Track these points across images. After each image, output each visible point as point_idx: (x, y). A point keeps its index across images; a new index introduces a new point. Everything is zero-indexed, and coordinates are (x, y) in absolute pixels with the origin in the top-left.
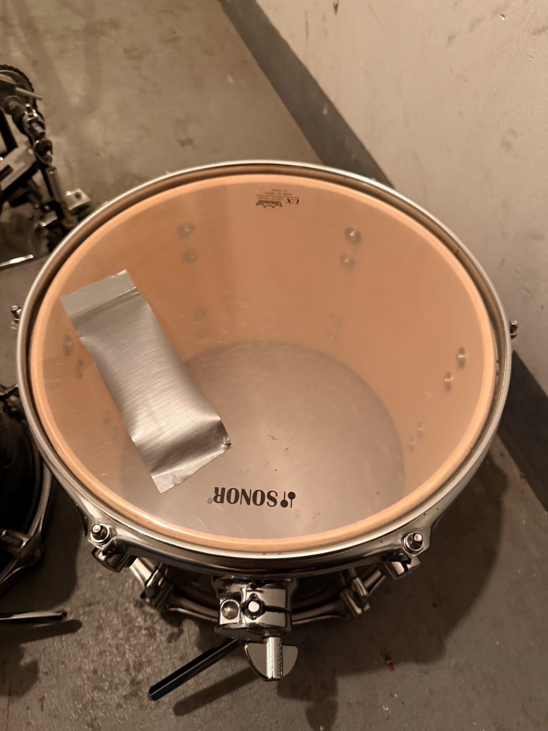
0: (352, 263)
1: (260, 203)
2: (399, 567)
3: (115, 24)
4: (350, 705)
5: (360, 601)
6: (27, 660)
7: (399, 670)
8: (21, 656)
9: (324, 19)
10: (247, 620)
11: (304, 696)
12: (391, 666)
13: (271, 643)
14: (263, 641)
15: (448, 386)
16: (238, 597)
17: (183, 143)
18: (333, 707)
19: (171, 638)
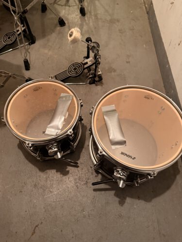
0: (160, 113)
1: (145, 97)
2: (150, 177)
3: (118, 21)
4: (128, 203)
5: (137, 183)
6: (67, 170)
7: (140, 201)
8: (66, 168)
9: (175, 44)
10: (119, 176)
11: (119, 198)
12: (139, 199)
13: (122, 181)
14: (120, 180)
15: (172, 148)
16: (118, 171)
17: (127, 62)
18: (124, 202)
19: (96, 176)
